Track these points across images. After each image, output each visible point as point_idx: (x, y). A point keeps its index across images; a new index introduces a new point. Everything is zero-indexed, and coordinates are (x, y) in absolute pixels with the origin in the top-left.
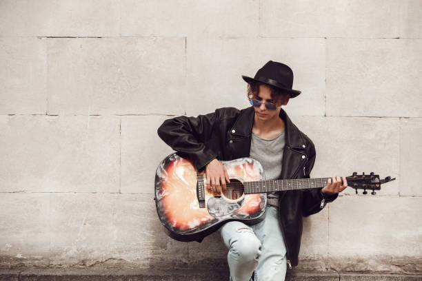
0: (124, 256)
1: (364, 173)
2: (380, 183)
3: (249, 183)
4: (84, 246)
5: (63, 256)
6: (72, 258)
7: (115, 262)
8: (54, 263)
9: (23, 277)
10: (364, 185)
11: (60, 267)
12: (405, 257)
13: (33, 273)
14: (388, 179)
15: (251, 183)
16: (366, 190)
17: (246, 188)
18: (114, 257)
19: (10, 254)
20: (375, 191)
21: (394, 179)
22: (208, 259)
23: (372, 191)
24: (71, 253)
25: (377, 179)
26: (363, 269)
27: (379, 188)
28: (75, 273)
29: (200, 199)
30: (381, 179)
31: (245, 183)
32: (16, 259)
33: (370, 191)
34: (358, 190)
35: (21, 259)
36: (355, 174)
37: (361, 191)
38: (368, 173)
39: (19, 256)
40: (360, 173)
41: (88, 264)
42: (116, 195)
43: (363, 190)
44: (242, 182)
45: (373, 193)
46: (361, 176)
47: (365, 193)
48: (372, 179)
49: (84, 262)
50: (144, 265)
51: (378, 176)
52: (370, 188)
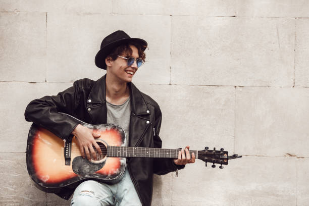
1: (214, 149)
2: (227, 159)
3: (111, 147)
10: (213, 159)
14: (235, 156)
15: (114, 147)
16: (215, 164)
17: (109, 151)
20: (223, 165)
21: (241, 157)
23: (220, 165)
25: (225, 155)
27: (226, 163)
29: (67, 157)
30: (229, 155)
31: (109, 147)
33: (218, 165)
34: (208, 163)
36: (207, 148)
37: (210, 164)
38: (218, 149)
40: (211, 148)
43: (212, 164)
44: (106, 146)
45: (220, 167)
46: (211, 151)
47: (214, 166)
48: (222, 154)
51: (227, 153)
52: (211, 161)
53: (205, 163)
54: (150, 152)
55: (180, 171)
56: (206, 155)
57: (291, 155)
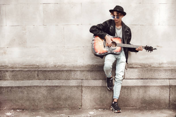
0: (66, 64)
1: (149, 46)
4: (55, 62)
5: (49, 64)
6: (52, 65)
7: (64, 66)
8: (47, 66)
9: (39, 71)
11: (49, 67)
12: (142, 63)
13: (41, 70)
14: (155, 49)
17: (117, 45)
18: (63, 64)
19: (35, 64)
21: (157, 49)
22: (89, 65)
24: (52, 64)
26: (131, 67)
27: (152, 51)
28: (53, 70)
32: (37, 65)
33: (150, 51)
35: (38, 65)
36: (147, 46)
37: (147, 51)
39: (38, 64)
41: (56, 66)
42: (63, 47)
44: (116, 43)
47: (148, 52)
49: (55, 66)
50: (71, 66)
51: (152, 48)
52: (150, 50)
53: (146, 50)
54: (126, 45)
55: (137, 53)
56: (147, 48)
57: (158, 46)
